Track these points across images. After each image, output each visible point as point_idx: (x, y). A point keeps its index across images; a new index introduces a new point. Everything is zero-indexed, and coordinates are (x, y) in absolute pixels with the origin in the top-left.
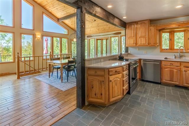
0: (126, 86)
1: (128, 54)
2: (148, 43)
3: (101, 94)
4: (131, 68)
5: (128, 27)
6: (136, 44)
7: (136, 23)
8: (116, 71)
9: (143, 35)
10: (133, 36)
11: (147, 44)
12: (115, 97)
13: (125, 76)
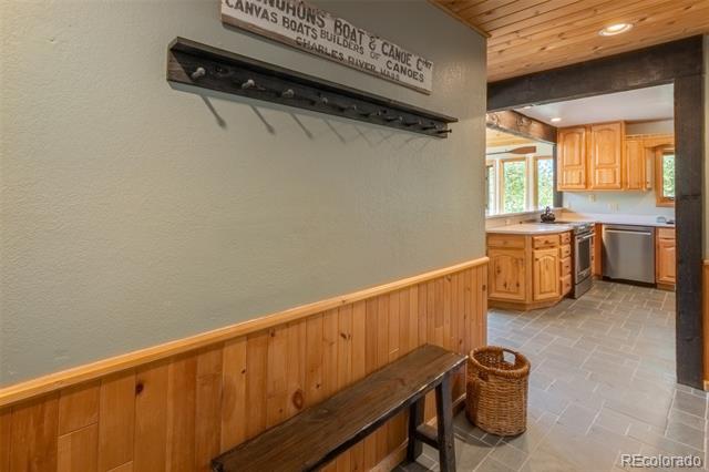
0: (566, 278)
1: (562, 211)
2: (621, 183)
3: (518, 285)
4: (577, 242)
5: (564, 140)
6: (587, 184)
7: (587, 127)
8: (547, 242)
9: (607, 160)
10: (576, 162)
11: (618, 184)
12: (545, 292)
13: (564, 255)
